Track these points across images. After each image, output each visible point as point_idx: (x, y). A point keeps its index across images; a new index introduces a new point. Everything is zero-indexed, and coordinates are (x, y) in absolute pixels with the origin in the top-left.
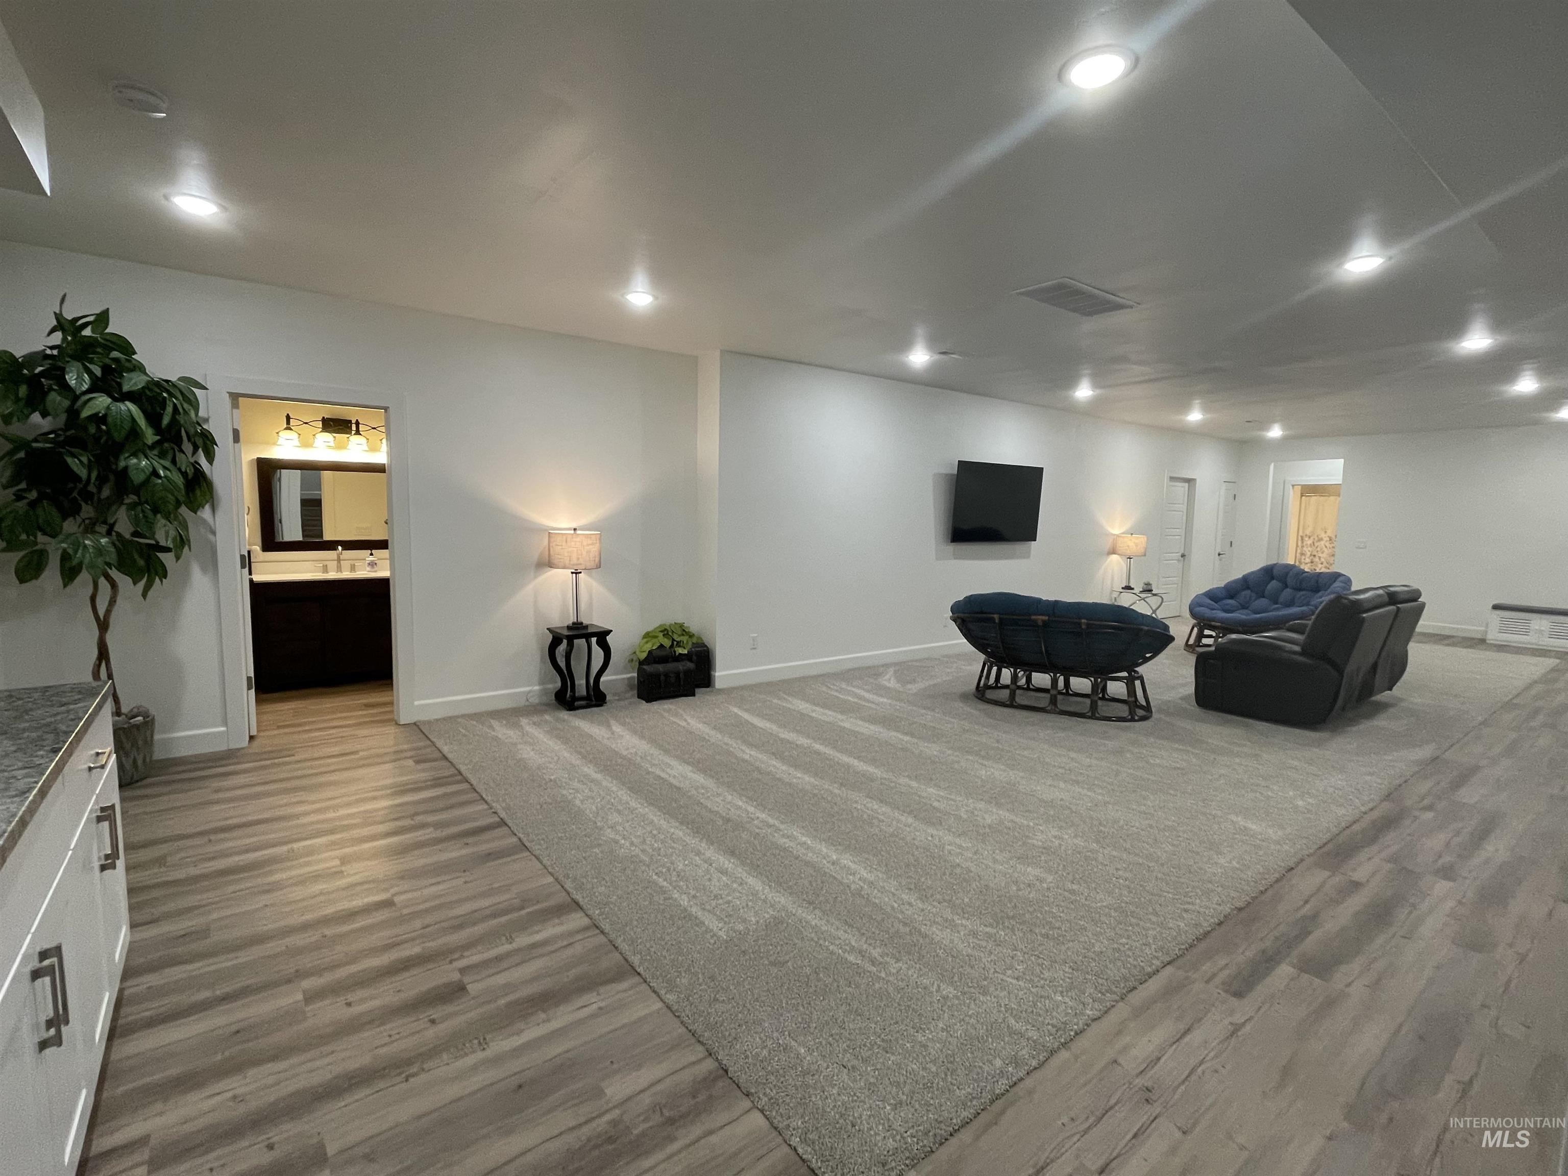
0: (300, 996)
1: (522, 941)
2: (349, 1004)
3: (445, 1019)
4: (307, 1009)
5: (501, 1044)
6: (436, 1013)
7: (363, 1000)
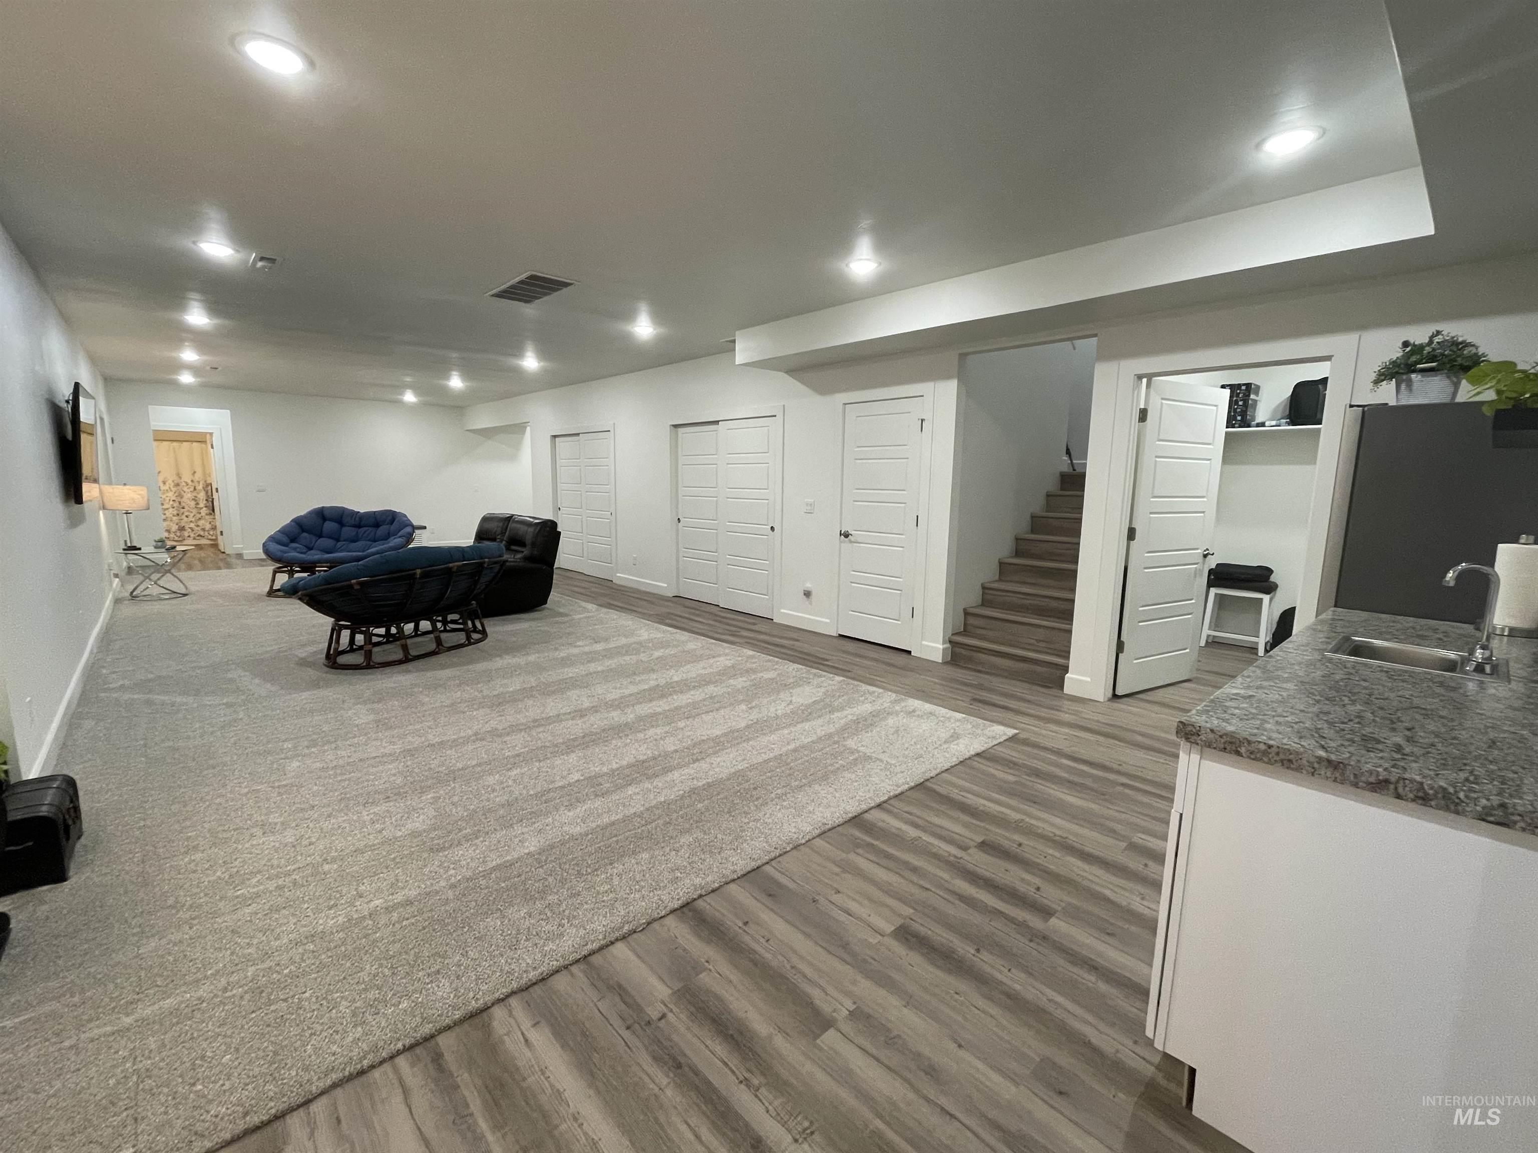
0: (1053, 921)
1: (913, 832)
2: (1038, 889)
3: (1014, 841)
4: (1060, 909)
5: (1014, 816)
6: (1014, 848)
7: (1029, 883)
